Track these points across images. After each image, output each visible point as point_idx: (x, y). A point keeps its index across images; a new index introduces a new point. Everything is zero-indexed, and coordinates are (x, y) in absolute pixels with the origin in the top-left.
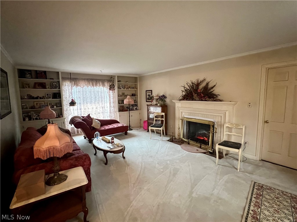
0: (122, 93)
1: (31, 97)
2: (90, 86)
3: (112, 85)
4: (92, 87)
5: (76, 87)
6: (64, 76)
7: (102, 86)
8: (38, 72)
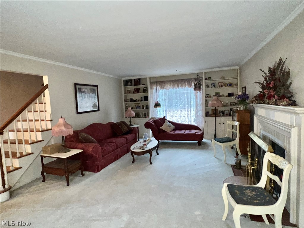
0: (215, 93)
1: (132, 100)
2: (175, 87)
3: (198, 84)
4: (178, 88)
5: (162, 90)
6: (152, 81)
7: (188, 86)
8: (135, 80)
